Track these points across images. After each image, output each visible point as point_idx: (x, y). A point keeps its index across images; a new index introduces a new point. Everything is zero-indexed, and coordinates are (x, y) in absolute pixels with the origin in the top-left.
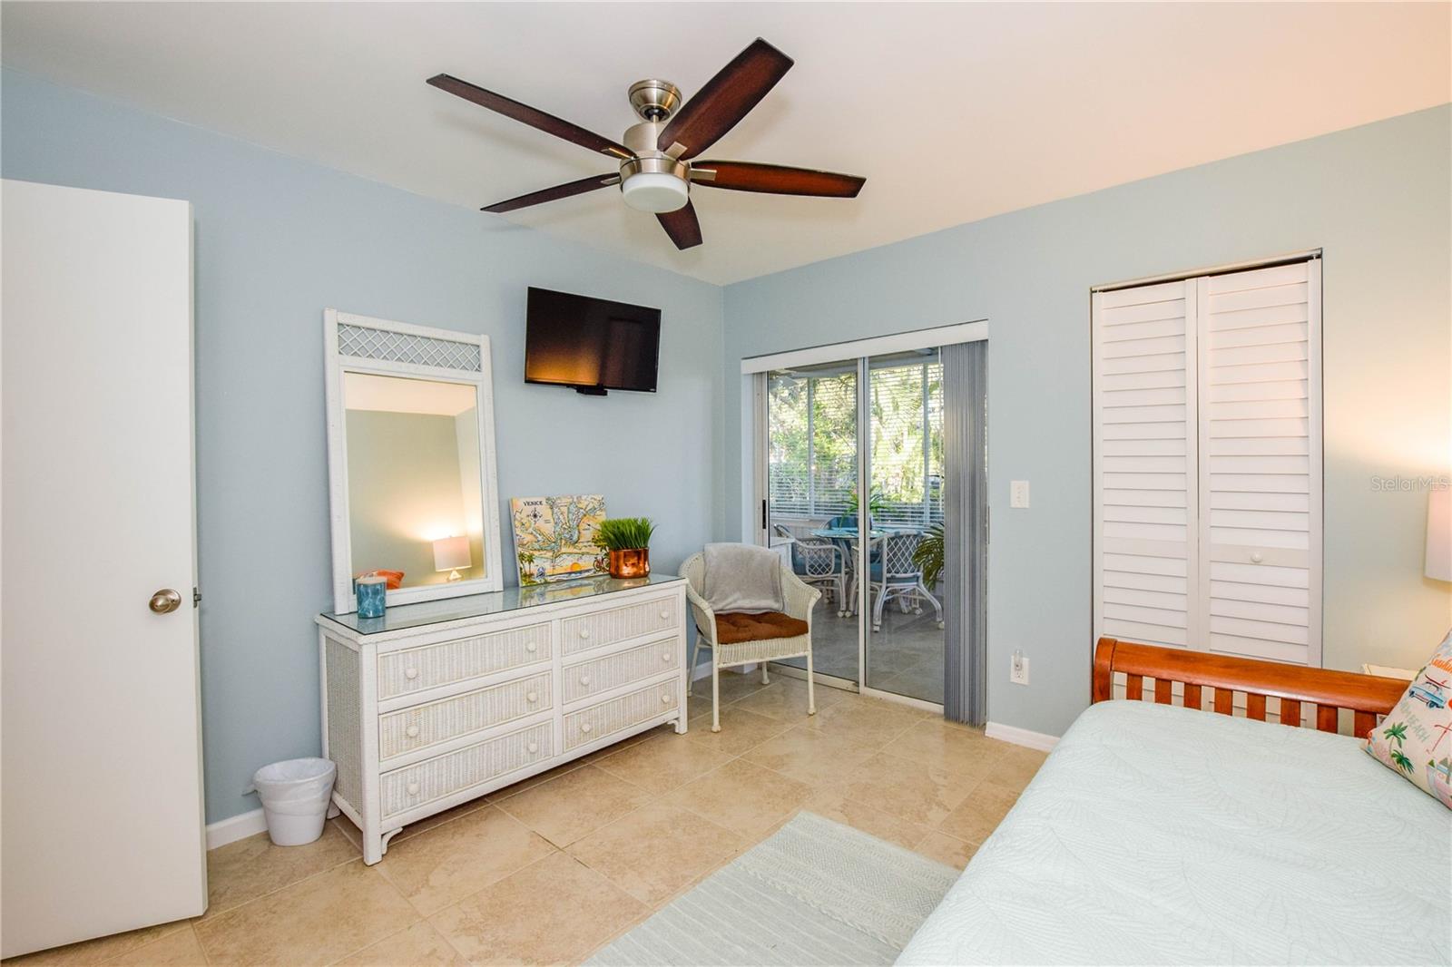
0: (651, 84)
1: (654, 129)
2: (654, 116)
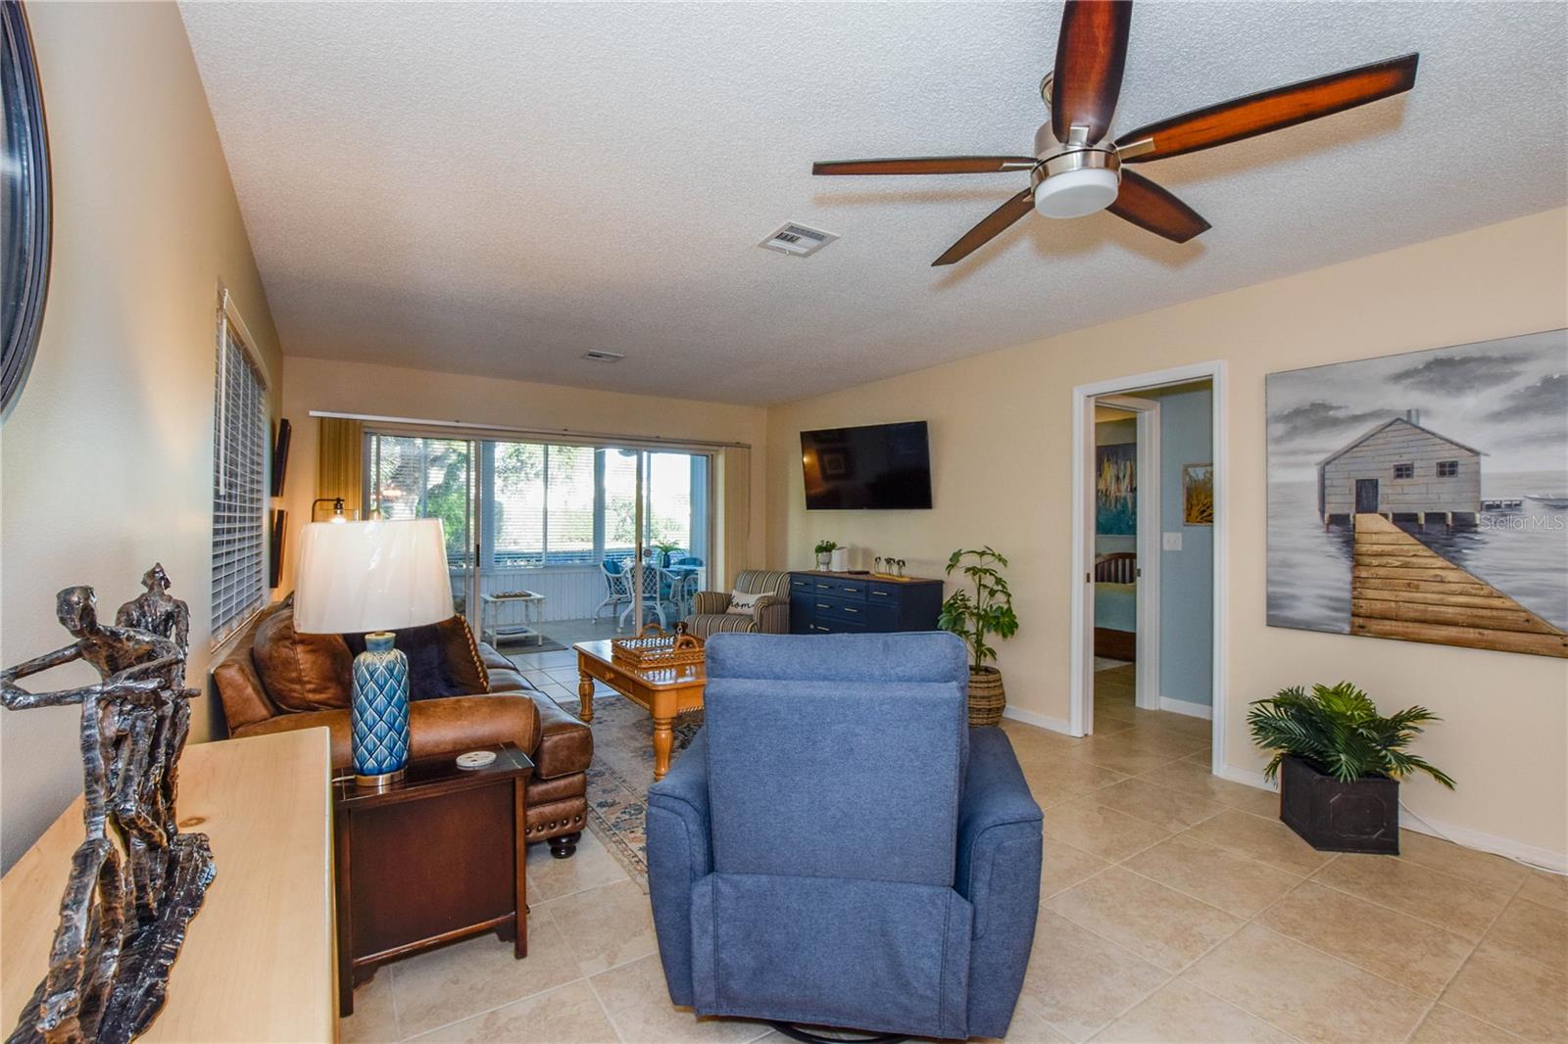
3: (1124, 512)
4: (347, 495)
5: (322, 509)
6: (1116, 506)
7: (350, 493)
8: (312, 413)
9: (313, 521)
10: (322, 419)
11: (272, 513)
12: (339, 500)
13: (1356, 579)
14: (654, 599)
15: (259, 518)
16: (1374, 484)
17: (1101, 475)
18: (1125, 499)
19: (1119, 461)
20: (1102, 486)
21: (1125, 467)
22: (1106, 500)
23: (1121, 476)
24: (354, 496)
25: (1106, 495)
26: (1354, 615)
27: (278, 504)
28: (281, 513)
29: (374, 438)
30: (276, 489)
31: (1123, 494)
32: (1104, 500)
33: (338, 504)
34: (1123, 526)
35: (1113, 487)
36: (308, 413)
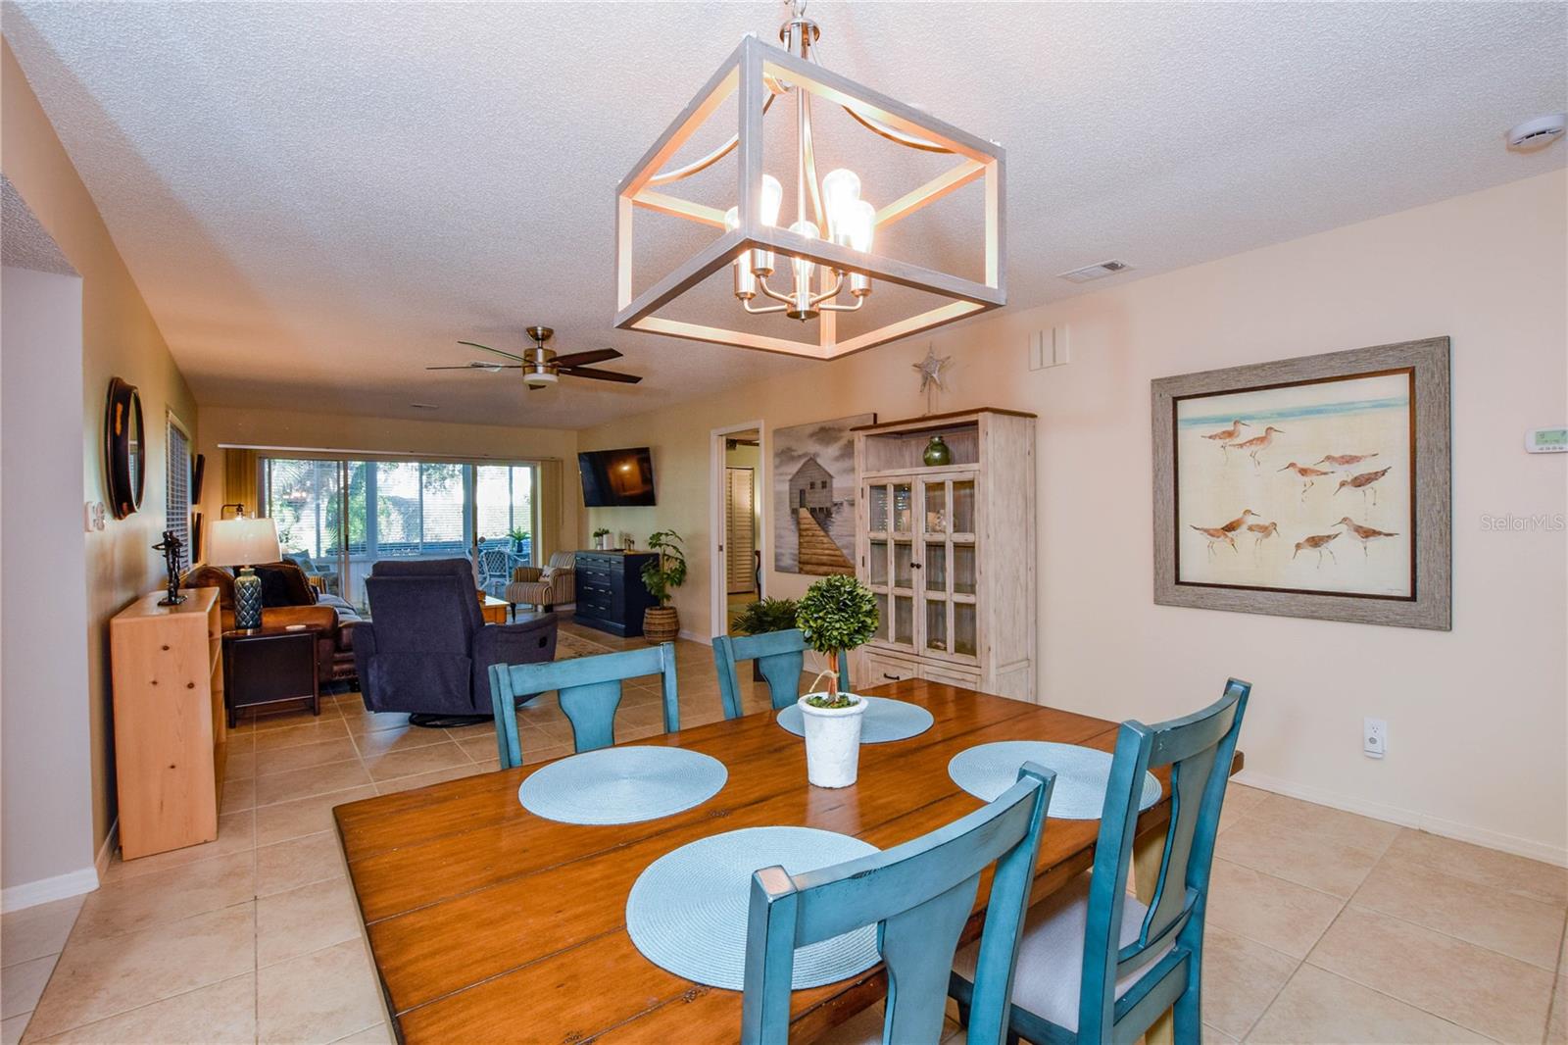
4: (246, 502)
5: (228, 512)
7: (249, 500)
8: (220, 446)
9: (222, 518)
10: (227, 449)
11: (193, 515)
12: (240, 506)
13: (800, 542)
14: (504, 576)
15: (186, 519)
16: (804, 491)
24: (252, 503)
26: (800, 562)
27: (197, 509)
28: (199, 515)
29: (266, 461)
30: (195, 500)
33: (240, 509)
36: (216, 446)
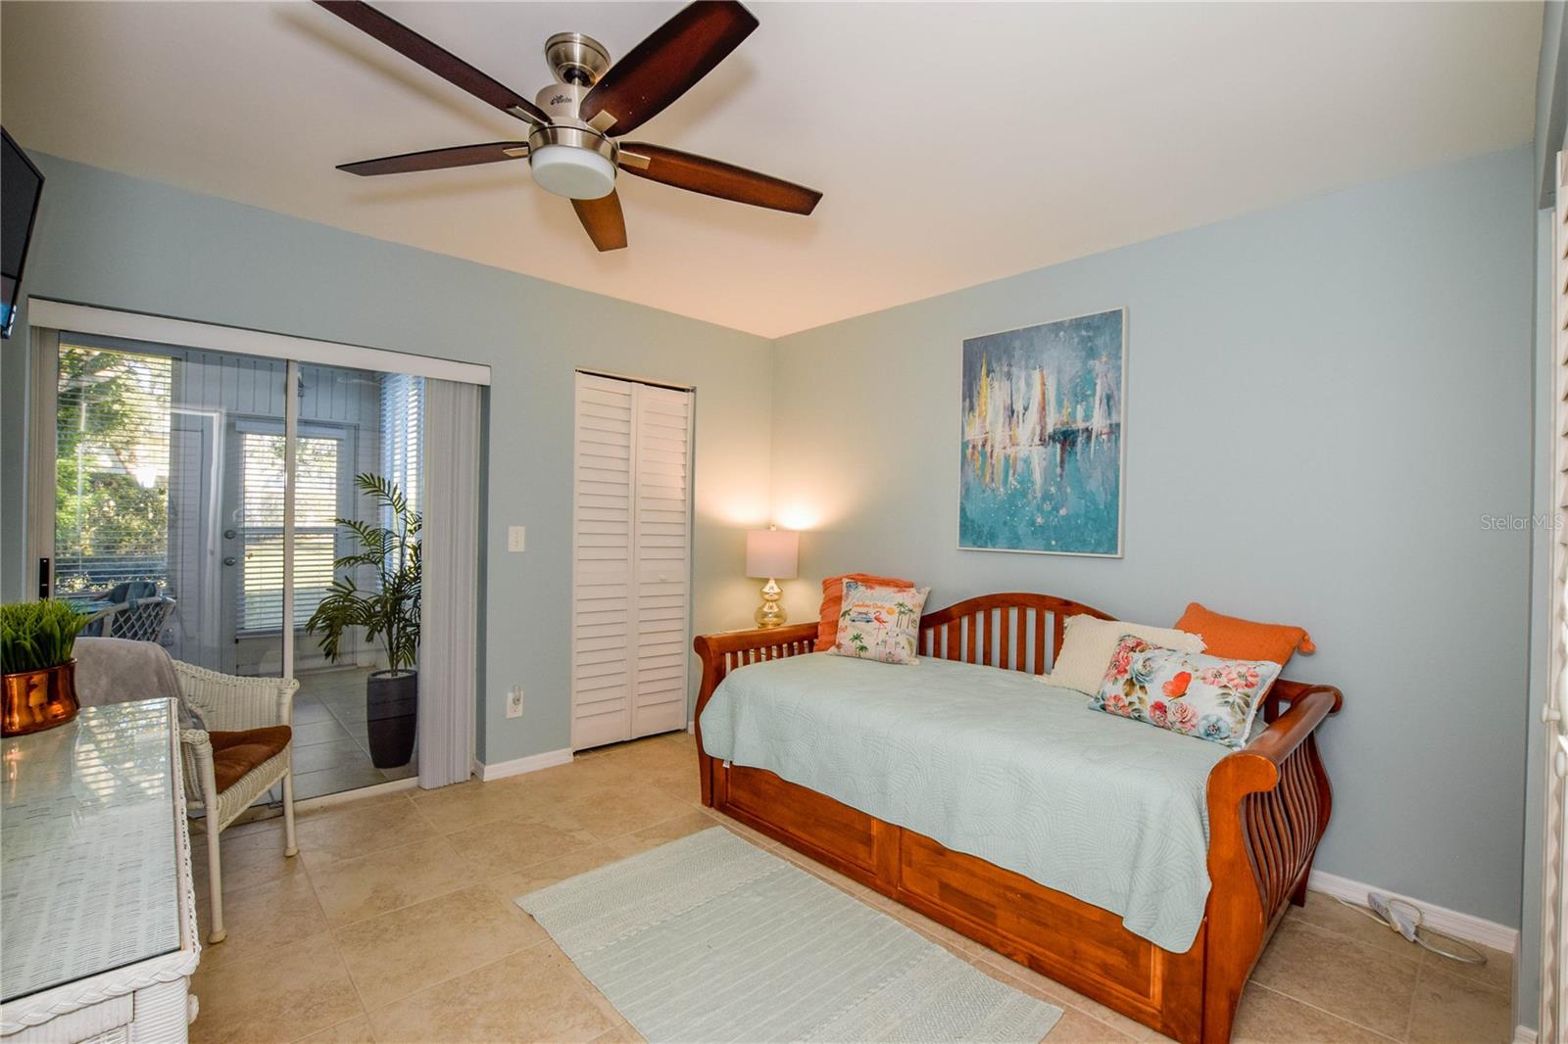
0: (573, 38)
1: (576, 93)
2: (577, 79)
3: (1024, 494)
6: (1005, 481)
17: (972, 409)
18: (1027, 461)
19: (1014, 370)
20: (974, 434)
21: (1028, 385)
22: (983, 467)
23: (1019, 407)
25: (983, 454)
31: (1022, 451)
32: (978, 464)
34: (1022, 529)
35: (999, 435)
